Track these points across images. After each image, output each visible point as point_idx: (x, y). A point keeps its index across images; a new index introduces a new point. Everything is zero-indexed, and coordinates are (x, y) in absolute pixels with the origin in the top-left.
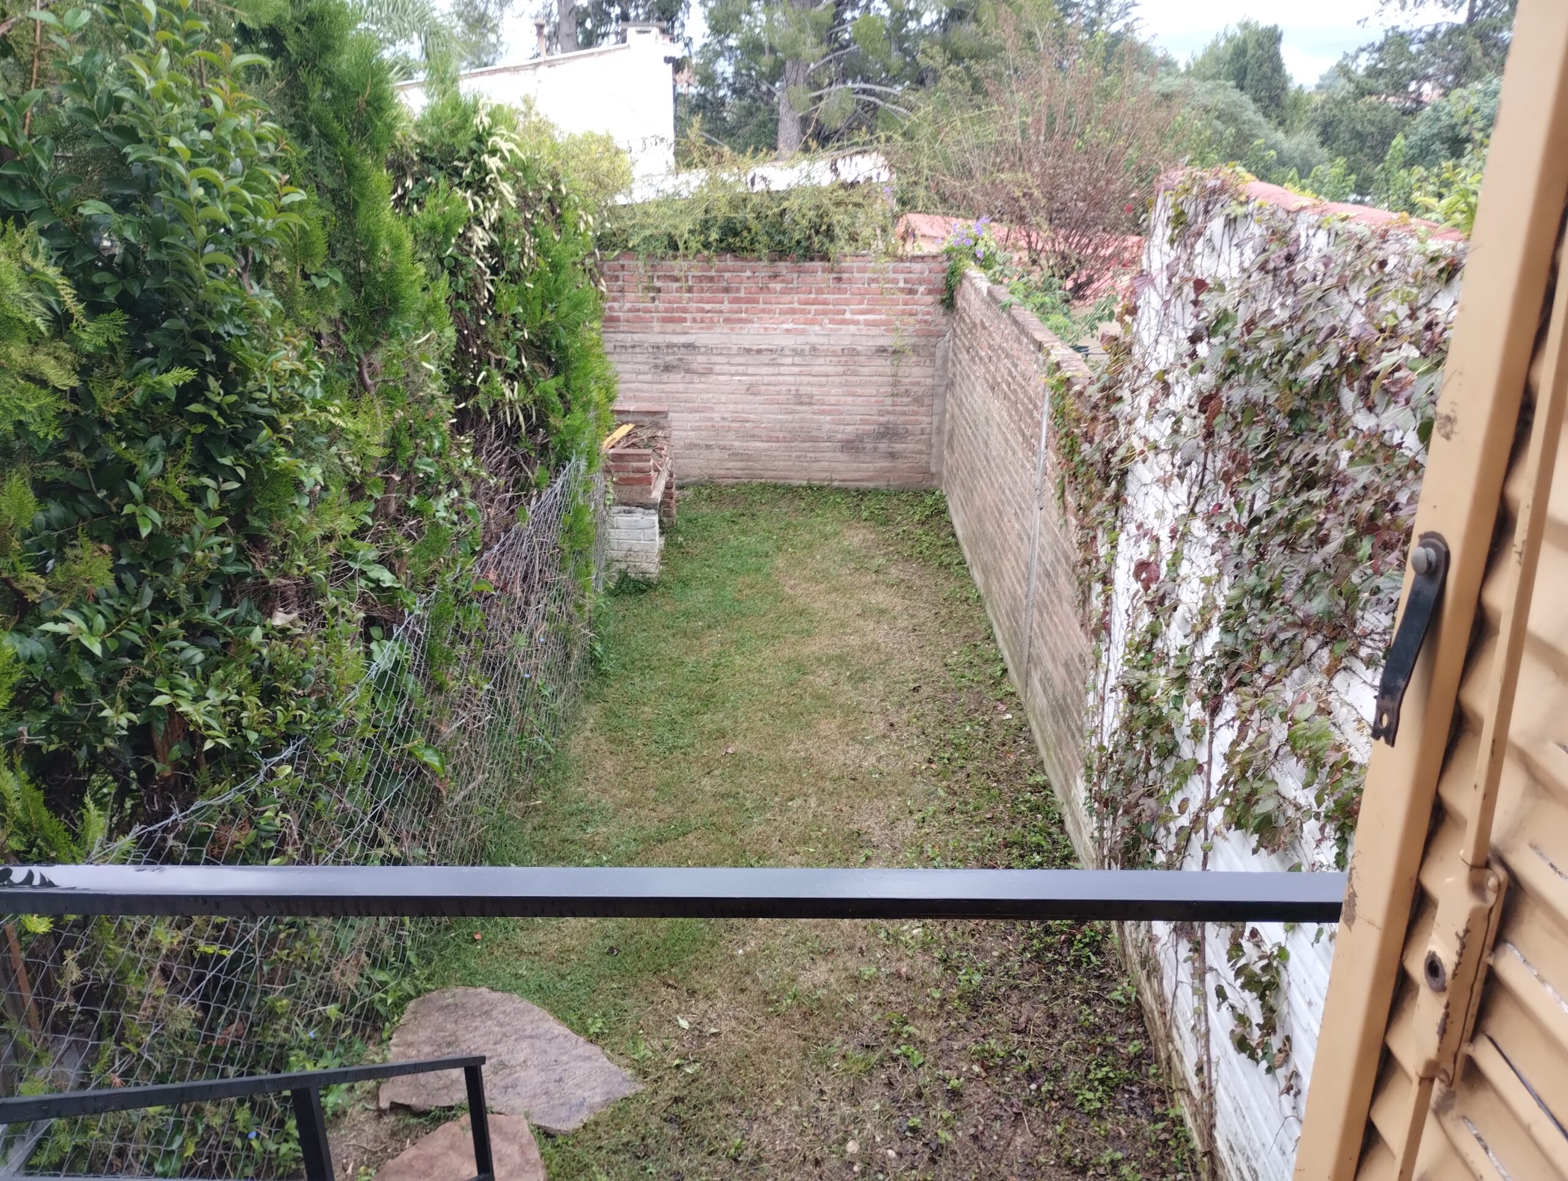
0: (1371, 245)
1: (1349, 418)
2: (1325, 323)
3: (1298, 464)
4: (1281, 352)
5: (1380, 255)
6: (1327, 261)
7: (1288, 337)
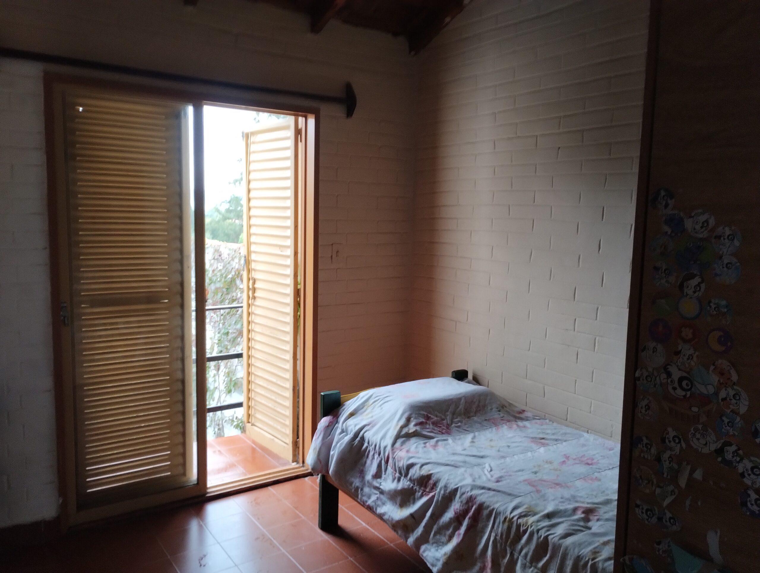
0: (237, 250)
1: (239, 286)
2: (230, 268)
3: (230, 298)
4: (222, 275)
5: (239, 252)
6: (229, 255)
7: (223, 271)
